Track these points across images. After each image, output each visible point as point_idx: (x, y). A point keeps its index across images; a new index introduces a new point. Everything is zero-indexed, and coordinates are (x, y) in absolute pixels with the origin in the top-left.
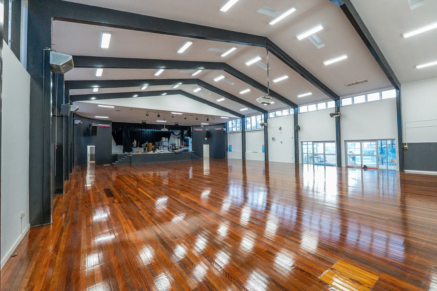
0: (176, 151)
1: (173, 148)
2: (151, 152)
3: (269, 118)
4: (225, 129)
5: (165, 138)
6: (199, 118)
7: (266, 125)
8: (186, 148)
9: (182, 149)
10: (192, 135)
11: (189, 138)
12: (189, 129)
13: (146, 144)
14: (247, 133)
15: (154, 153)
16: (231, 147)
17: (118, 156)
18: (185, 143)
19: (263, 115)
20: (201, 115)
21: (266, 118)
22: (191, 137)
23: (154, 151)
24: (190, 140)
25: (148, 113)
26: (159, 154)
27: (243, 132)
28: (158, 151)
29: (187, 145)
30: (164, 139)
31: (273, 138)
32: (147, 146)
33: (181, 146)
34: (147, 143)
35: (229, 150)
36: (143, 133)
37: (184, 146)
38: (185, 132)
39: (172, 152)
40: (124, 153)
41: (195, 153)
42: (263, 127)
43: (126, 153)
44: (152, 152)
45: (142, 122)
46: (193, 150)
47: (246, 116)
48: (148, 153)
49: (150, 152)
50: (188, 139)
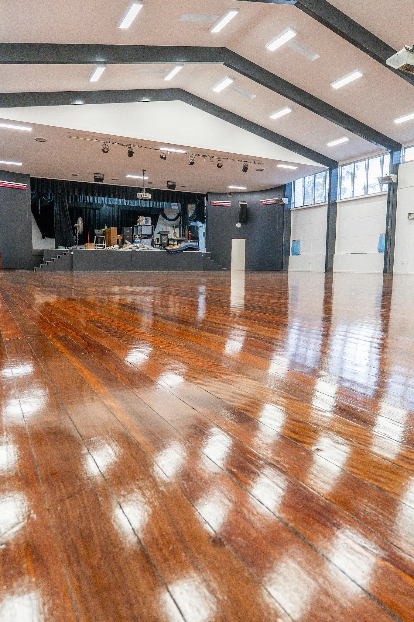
0: (169, 248)
1: (164, 241)
2: (116, 248)
3: (405, 162)
4: (285, 201)
5: (144, 218)
6: (225, 163)
7: (395, 181)
8: (191, 243)
9: (183, 245)
10: (205, 216)
11: (199, 224)
12: (199, 201)
13: (104, 230)
14: (340, 206)
15: (121, 250)
16: (298, 245)
17: (45, 254)
18: (190, 233)
19: (387, 157)
20: (229, 157)
21: (394, 163)
22: (203, 222)
23: (121, 245)
24: (202, 228)
25: (107, 146)
26: (133, 253)
27: (332, 206)
28: (128, 247)
29: (195, 238)
30: (142, 220)
31: (409, 214)
32: (107, 235)
33: (181, 238)
34: (106, 227)
35: (293, 251)
36: (97, 211)
37: (188, 237)
38: (192, 208)
39: (159, 250)
40: (57, 247)
41: (212, 257)
42: (386, 187)
43: (61, 248)
44: (118, 246)
45: (95, 177)
46: (207, 251)
47: (340, 164)
48: (108, 250)
49: (112, 247)
50: (197, 227)
